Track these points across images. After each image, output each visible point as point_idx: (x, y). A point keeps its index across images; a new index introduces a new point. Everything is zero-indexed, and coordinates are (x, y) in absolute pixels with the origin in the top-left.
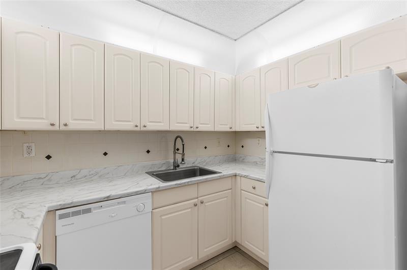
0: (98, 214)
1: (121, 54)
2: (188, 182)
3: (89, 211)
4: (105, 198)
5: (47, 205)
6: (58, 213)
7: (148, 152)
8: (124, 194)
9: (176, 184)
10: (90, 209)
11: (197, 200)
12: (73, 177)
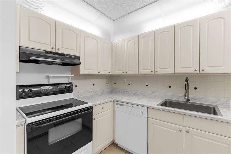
0: (125, 108)
1: (144, 37)
4: (127, 102)
7: (170, 87)
8: (135, 104)
9: (162, 108)
10: (123, 105)
11: (182, 127)
12: (135, 93)
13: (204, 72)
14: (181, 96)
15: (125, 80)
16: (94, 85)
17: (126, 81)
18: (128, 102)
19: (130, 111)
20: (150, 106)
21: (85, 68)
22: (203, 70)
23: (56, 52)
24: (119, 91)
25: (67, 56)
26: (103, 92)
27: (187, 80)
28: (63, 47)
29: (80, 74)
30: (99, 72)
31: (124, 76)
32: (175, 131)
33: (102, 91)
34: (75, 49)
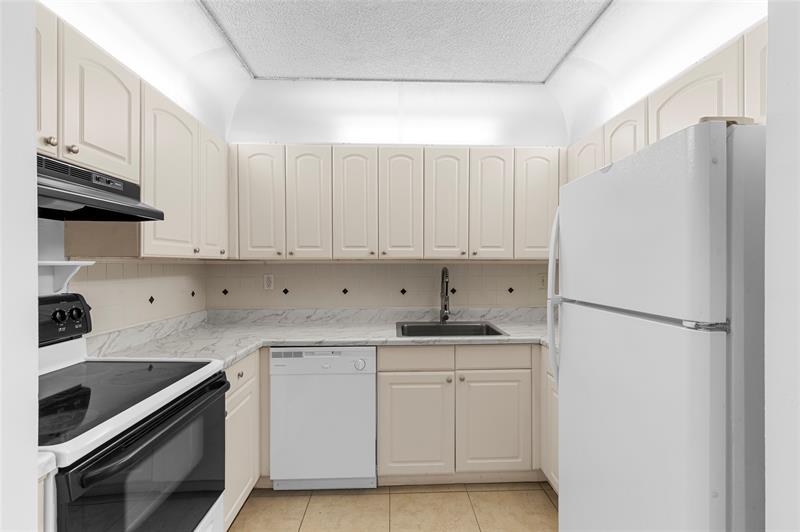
0: (309, 360)
2: (435, 341)
3: (299, 355)
5: (263, 340)
6: (272, 350)
7: (403, 292)
9: (413, 341)
10: (301, 353)
11: (453, 373)
12: (308, 317)
13: (476, 257)
14: (428, 312)
15: (269, 278)
16: (152, 300)
17: (272, 280)
18: (320, 342)
19: (326, 366)
20: (386, 342)
21: (158, 236)
22: (475, 254)
23: (61, 158)
24: (246, 318)
25: (98, 179)
26: (182, 325)
27: (445, 273)
28: (86, 140)
29: (142, 255)
30: (195, 251)
31: (265, 264)
32: (439, 386)
33: (181, 322)
34: (126, 156)
